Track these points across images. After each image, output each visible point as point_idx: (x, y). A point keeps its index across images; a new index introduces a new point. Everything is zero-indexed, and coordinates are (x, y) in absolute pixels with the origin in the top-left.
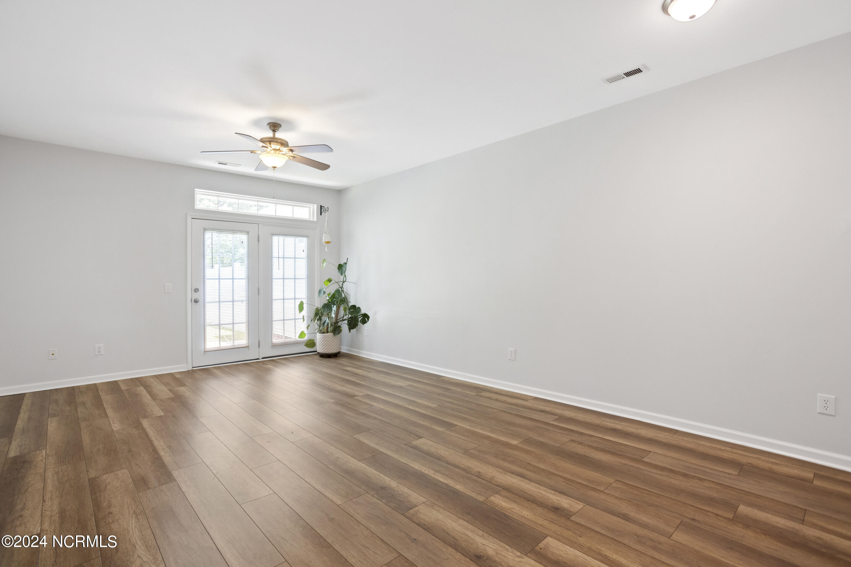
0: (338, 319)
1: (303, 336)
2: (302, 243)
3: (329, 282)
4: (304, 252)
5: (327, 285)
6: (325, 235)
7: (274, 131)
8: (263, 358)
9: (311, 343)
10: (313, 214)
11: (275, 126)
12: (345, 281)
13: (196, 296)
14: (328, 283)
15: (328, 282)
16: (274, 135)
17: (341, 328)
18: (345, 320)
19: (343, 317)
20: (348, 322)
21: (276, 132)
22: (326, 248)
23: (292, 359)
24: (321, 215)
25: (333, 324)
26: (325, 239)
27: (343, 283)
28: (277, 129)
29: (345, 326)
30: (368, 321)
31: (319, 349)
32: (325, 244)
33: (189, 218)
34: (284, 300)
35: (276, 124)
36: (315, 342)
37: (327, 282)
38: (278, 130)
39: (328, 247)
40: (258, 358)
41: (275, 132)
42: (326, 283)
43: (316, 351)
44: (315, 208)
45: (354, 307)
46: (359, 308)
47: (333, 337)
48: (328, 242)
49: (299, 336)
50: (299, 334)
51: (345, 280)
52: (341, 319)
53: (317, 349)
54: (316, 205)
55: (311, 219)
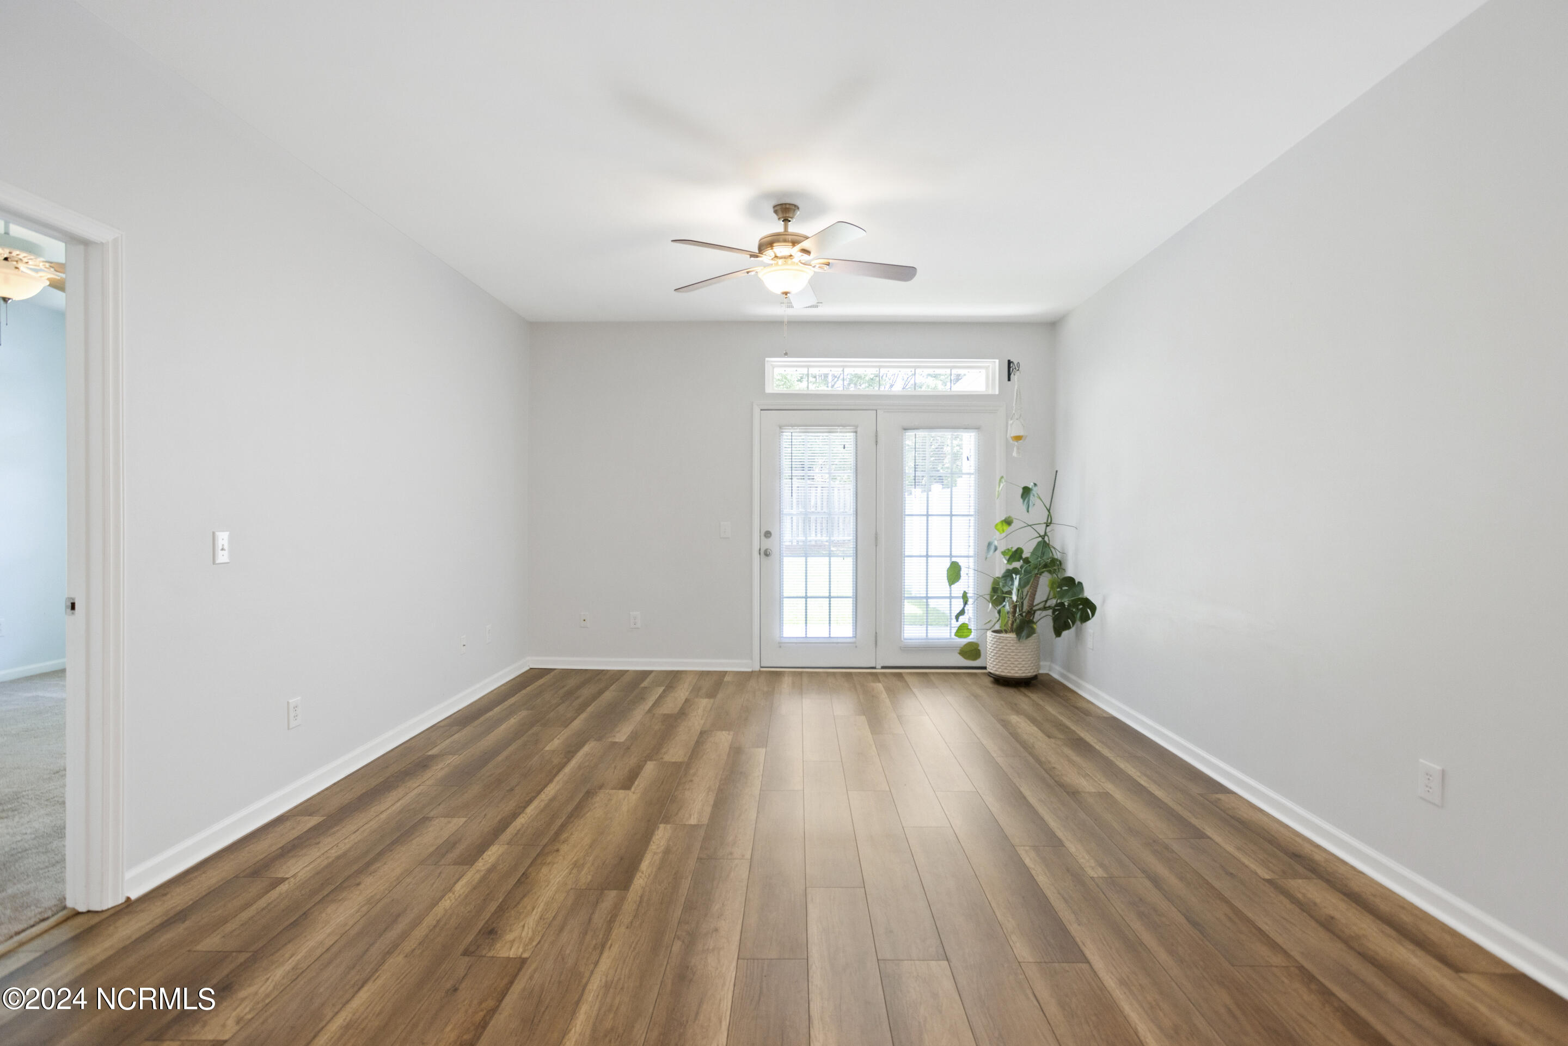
0: (1035, 604)
1: (965, 634)
2: (968, 441)
3: (1008, 526)
4: (968, 460)
5: (1003, 530)
6: (1011, 422)
7: (786, 220)
8: (883, 668)
9: (972, 651)
10: (994, 380)
11: (785, 210)
12: (1051, 523)
13: (767, 544)
14: (1006, 527)
15: (1004, 523)
16: (786, 227)
17: (1035, 626)
18: (1050, 607)
19: (1046, 601)
20: (1053, 613)
21: (789, 223)
22: (1015, 449)
23: (932, 678)
24: (1009, 380)
25: (1024, 614)
26: (1015, 430)
27: (1047, 526)
28: (791, 215)
29: (1044, 622)
30: (1093, 615)
31: (992, 665)
32: (1011, 442)
33: (757, 410)
34: (927, 558)
35: (788, 206)
36: (979, 648)
37: (1002, 524)
38: (792, 218)
39: (1018, 449)
40: (874, 666)
41: (787, 222)
42: (999, 526)
43: (985, 668)
44: (995, 366)
45: (1070, 581)
46: (1080, 583)
47: (1016, 643)
48: (1018, 438)
49: (956, 633)
50: (957, 629)
51: (1049, 521)
52: (1041, 606)
53: (987, 664)
54: (997, 361)
55: (990, 392)
